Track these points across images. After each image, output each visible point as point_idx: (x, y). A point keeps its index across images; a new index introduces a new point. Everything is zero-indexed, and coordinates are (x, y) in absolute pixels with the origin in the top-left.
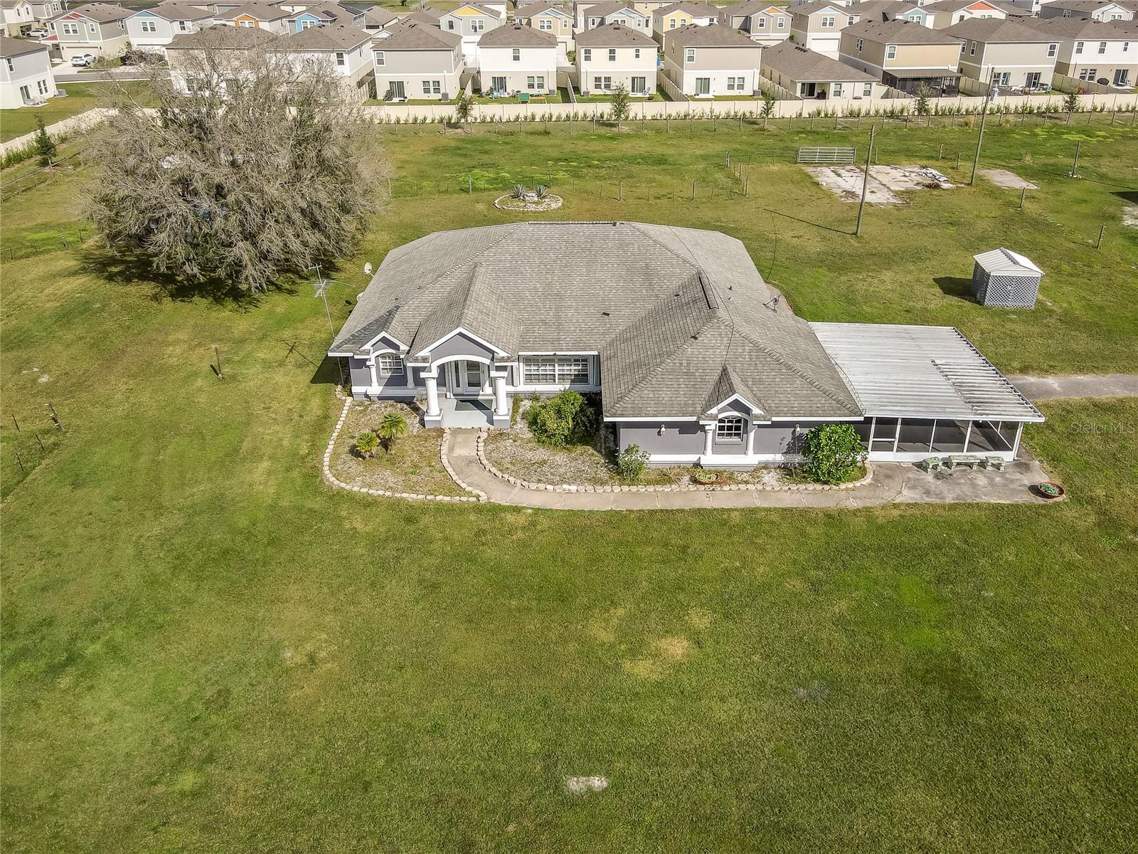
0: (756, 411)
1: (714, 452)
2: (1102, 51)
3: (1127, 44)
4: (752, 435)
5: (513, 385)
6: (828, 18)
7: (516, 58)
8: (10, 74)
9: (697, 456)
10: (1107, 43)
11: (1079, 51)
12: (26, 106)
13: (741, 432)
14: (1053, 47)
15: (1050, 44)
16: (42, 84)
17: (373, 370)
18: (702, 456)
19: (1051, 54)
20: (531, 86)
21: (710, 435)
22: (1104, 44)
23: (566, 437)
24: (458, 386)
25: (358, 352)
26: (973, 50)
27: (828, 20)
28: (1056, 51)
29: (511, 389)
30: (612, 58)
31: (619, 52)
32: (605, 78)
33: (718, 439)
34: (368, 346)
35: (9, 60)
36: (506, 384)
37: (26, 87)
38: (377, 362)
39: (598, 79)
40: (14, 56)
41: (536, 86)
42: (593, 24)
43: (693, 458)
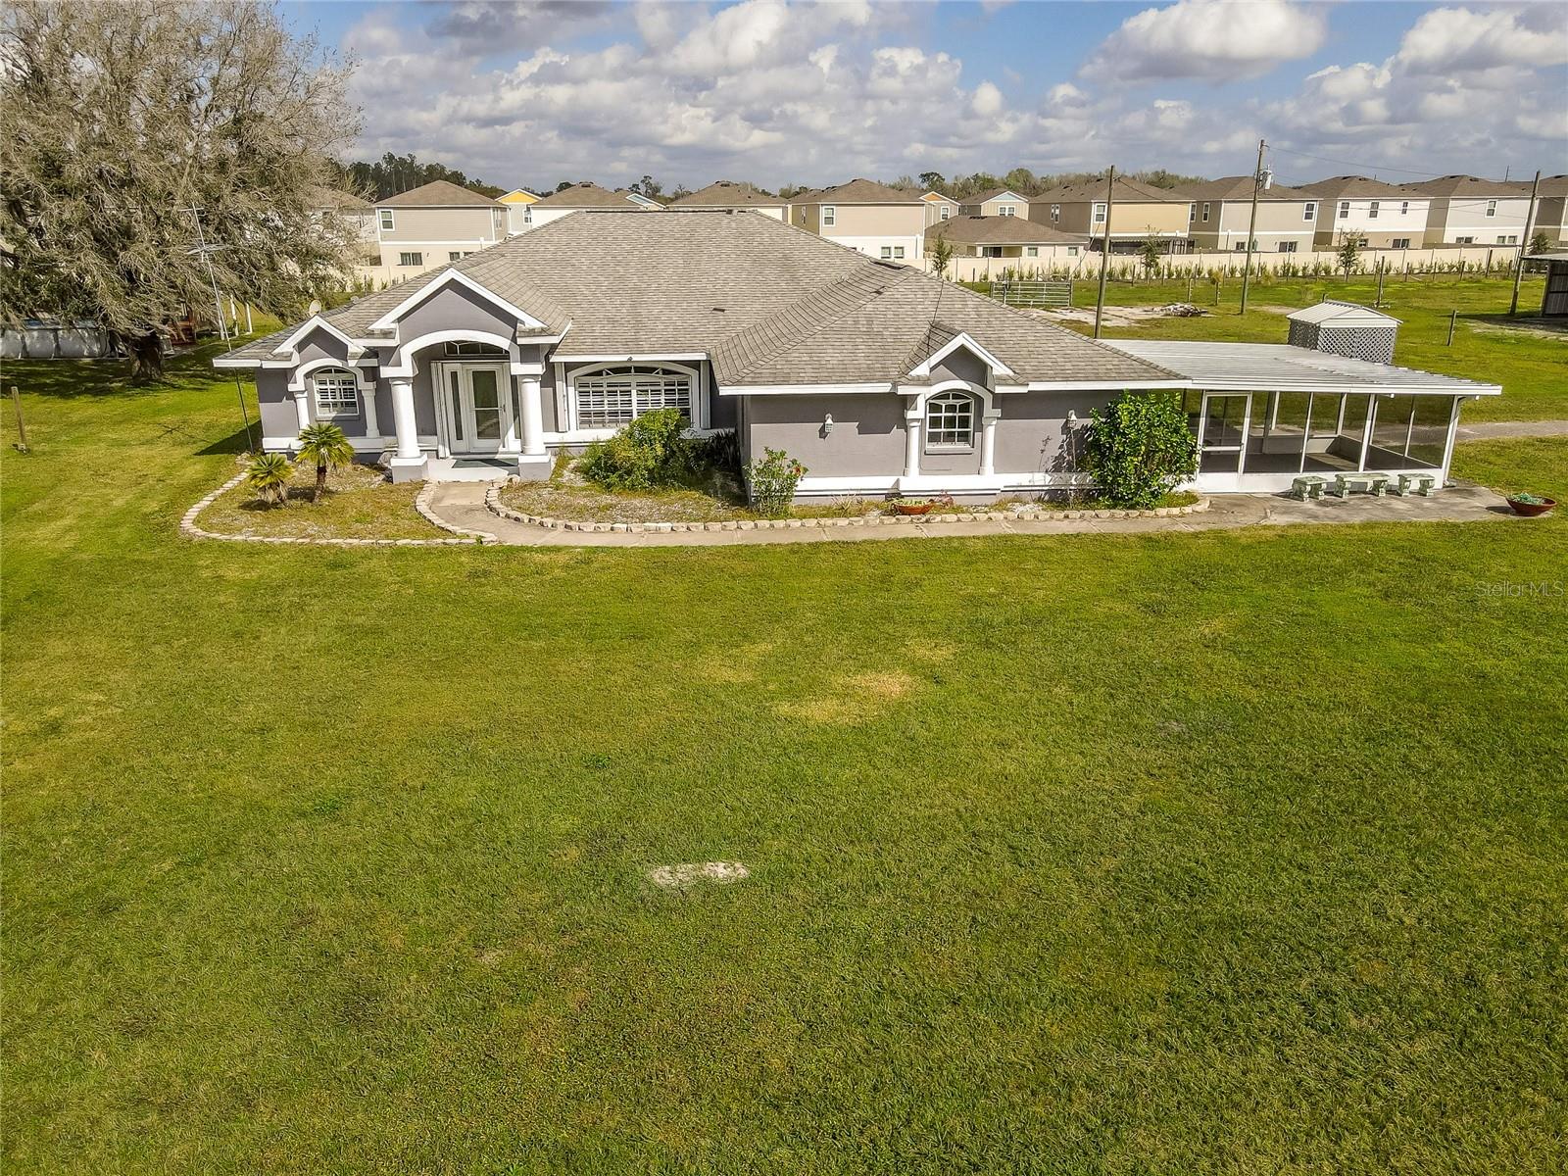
0: (999, 369)
1: (924, 470)
2: (1373, 214)
3: (1406, 204)
4: (990, 432)
5: (557, 431)
6: (1007, 207)
9: (895, 478)
10: (1380, 203)
11: (1344, 214)
13: (971, 429)
14: (1310, 207)
15: (1306, 204)
17: (302, 403)
18: (902, 478)
19: (1308, 216)
21: (915, 433)
22: (1375, 206)
23: (651, 471)
24: (459, 437)
25: (269, 356)
26: (1206, 214)
27: (1007, 210)
28: (1315, 212)
29: (554, 437)
33: (930, 447)
34: (288, 346)
36: (544, 431)
38: (308, 389)
43: (886, 482)
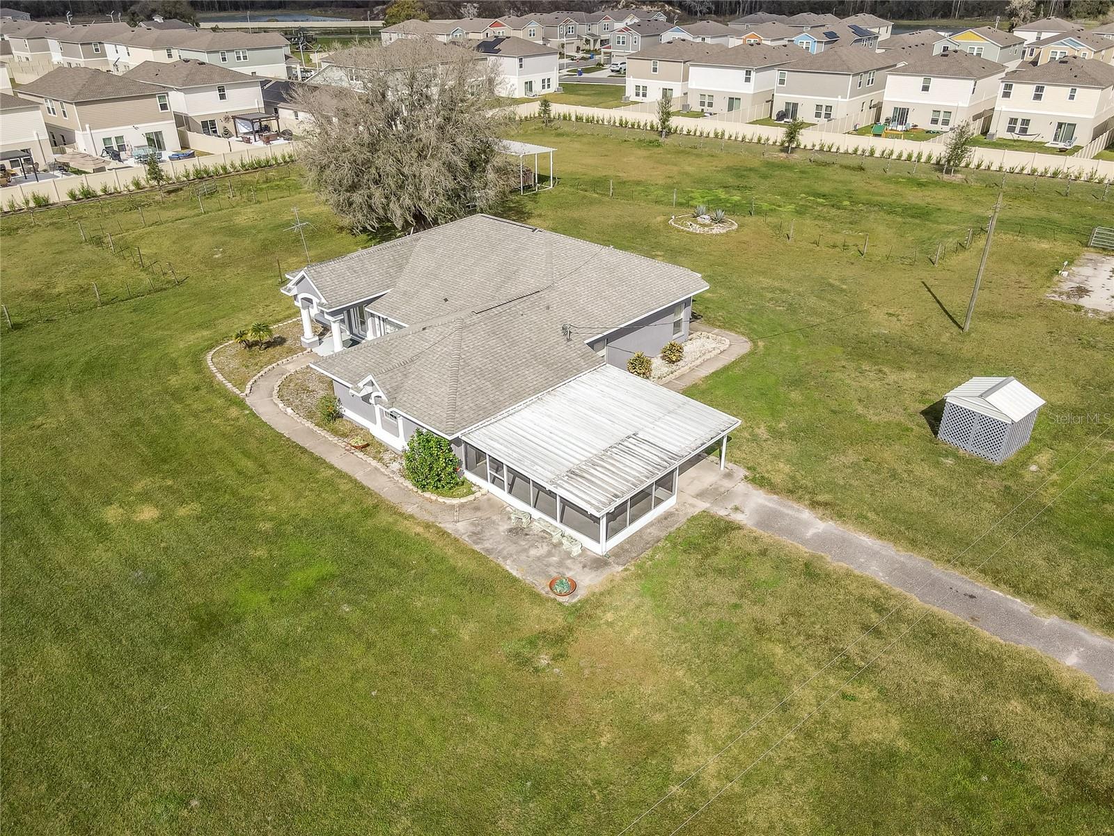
1: (383, 427)
7: (926, 88)
8: (519, 71)
9: (371, 424)
12: (526, 97)
16: (546, 81)
18: (373, 426)
20: (935, 121)
21: (376, 409)
30: (1038, 97)
31: (1048, 90)
32: (1023, 120)
33: (385, 417)
35: (521, 60)
37: (531, 82)
39: (1013, 121)
40: (526, 57)
41: (940, 121)
42: (1031, 55)
43: (368, 424)
